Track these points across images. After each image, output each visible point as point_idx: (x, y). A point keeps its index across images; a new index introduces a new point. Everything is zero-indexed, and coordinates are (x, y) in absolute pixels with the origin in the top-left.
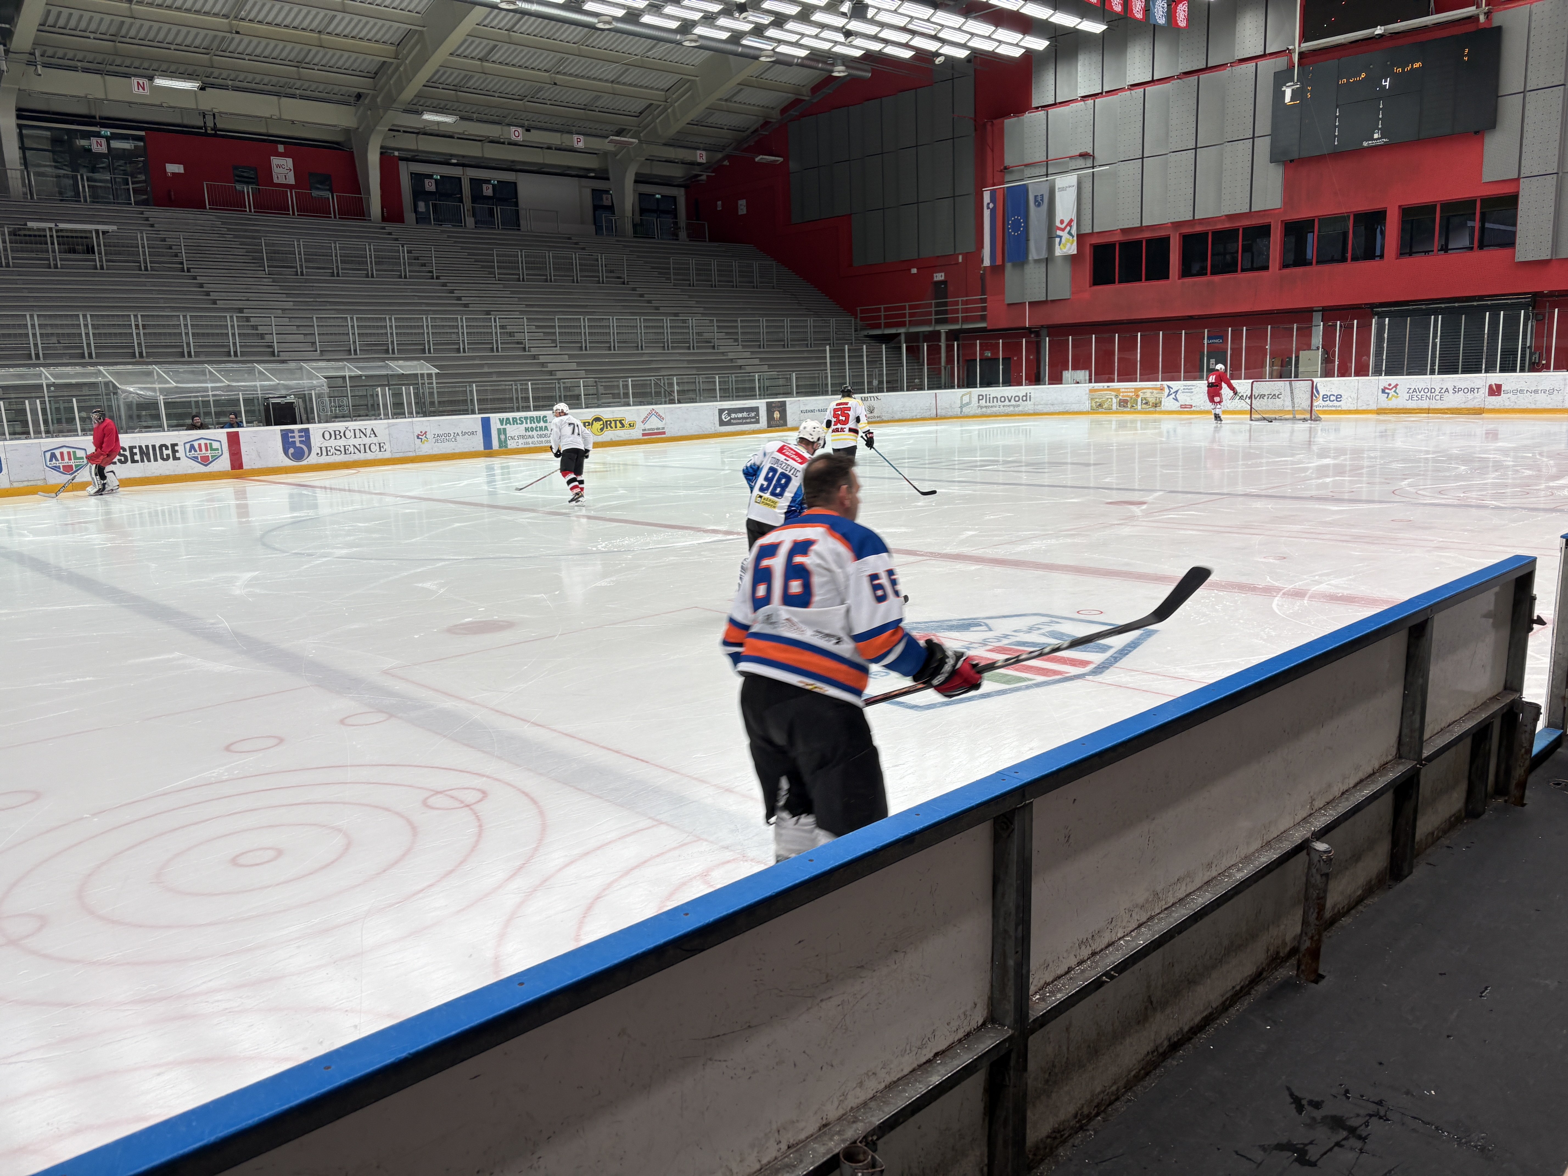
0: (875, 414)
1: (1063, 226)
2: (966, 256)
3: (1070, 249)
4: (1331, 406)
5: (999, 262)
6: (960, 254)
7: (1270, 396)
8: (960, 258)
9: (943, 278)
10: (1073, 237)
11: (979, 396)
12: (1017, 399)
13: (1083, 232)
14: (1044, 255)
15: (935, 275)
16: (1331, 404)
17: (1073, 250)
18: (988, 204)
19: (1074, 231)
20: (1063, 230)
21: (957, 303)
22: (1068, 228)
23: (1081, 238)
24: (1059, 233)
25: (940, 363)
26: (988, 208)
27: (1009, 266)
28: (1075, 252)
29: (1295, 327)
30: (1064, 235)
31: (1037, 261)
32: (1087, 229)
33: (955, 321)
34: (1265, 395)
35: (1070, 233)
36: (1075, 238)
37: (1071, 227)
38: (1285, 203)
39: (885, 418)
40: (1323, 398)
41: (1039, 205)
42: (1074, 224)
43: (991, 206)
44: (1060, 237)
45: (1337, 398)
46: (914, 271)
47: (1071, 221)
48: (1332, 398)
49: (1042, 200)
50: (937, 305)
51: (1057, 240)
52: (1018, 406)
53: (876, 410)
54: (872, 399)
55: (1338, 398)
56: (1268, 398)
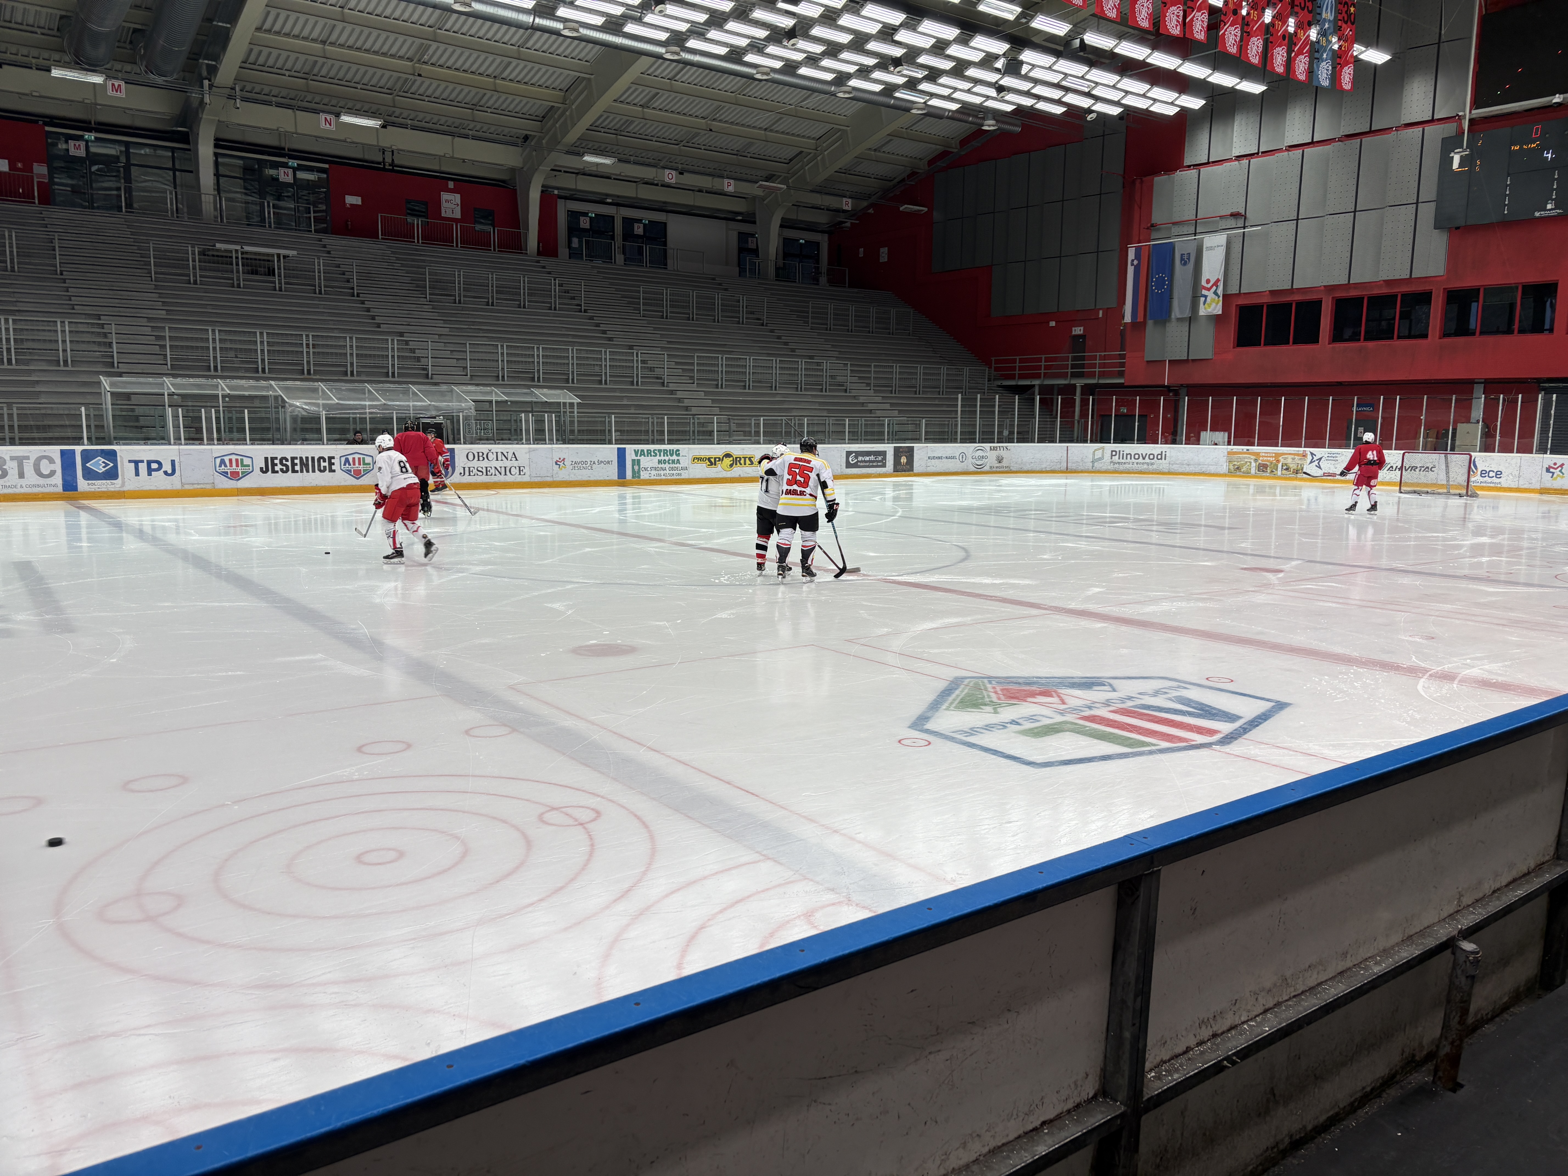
0: (1004, 463)
1: (1209, 286)
2: (1106, 311)
3: (1214, 309)
4: (1489, 483)
5: (1140, 319)
6: (1100, 309)
7: (1423, 469)
8: (1101, 312)
9: (1082, 332)
10: (1219, 297)
11: (1112, 451)
12: (1151, 457)
13: (1229, 292)
14: (1187, 314)
15: (1073, 329)
16: (1489, 480)
17: (1218, 310)
18: (1133, 261)
19: (1220, 291)
20: (1209, 289)
21: (1095, 358)
22: (1214, 288)
23: (1226, 298)
24: (1204, 292)
25: (1073, 417)
26: (1132, 265)
27: (1150, 323)
28: (1220, 312)
29: (1454, 398)
30: (1210, 294)
31: (1179, 320)
32: (1233, 290)
33: (1092, 375)
34: (1417, 467)
35: (1215, 293)
36: (1221, 298)
37: (1217, 286)
38: (1448, 271)
39: (1014, 469)
40: (1481, 474)
41: (1185, 264)
42: (1221, 284)
43: (1136, 262)
44: (1206, 297)
45: (1496, 474)
46: (1053, 324)
47: (1218, 280)
48: (1491, 474)
49: (1189, 259)
50: (1074, 358)
51: (1202, 299)
52: (1152, 464)
53: (1004, 460)
54: (1002, 449)
55: (1498, 474)
56: (1420, 471)
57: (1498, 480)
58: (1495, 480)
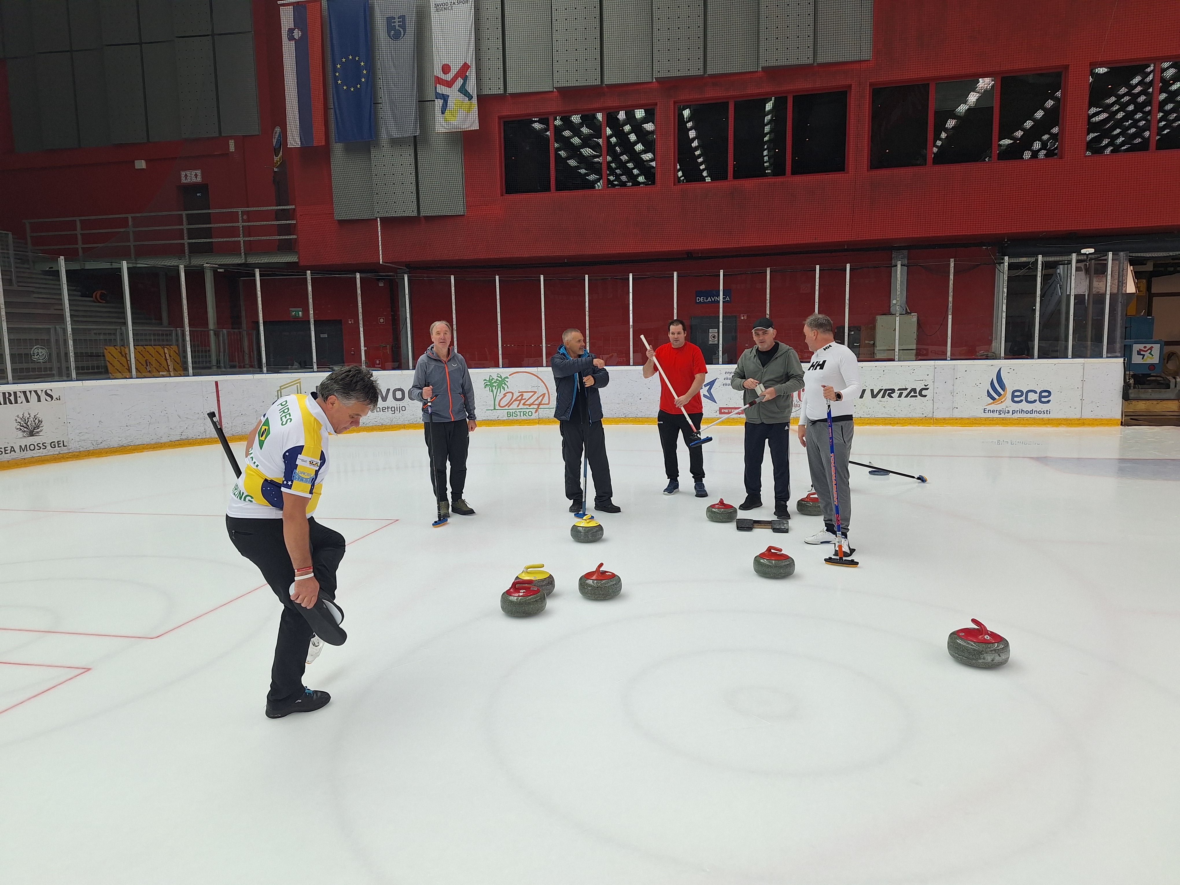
0: (46, 435)
1: (449, 77)
2: (241, 141)
3: (465, 120)
4: (1027, 412)
5: (318, 140)
6: (231, 137)
8: (232, 143)
9: (199, 179)
10: (470, 98)
13: (486, 92)
14: (410, 130)
15: (183, 174)
16: (1029, 407)
17: (472, 123)
18: (291, 31)
19: (472, 87)
20: (449, 84)
21: (233, 218)
22: (460, 82)
23: (484, 101)
24: (441, 89)
25: (207, 324)
27: (338, 149)
28: (476, 127)
29: (952, 265)
30: (453, 93)
31: (395, 142)
32: (494, 88)
33: (233, 249)
35: (463, 90)
36: (475, 100)
37: (465, 79)
38: (876, 52)
39: (73, 446)
40: (1013, 396)
41: (397, 36)
42: (472, 74)
43: (297, 34)
44: (445, 98)
45: (1041, 397)
46: (141, 164)
47: (466, 67)
48: (1032, 397)
49: (404, 27)
50: (191, 219)
51: (439, 103)
53: (46, 427)
54: (33, 398)
55: (1045, 396)
56: (900, 396)
57: (1045, 407)
58: (1038, 406)
